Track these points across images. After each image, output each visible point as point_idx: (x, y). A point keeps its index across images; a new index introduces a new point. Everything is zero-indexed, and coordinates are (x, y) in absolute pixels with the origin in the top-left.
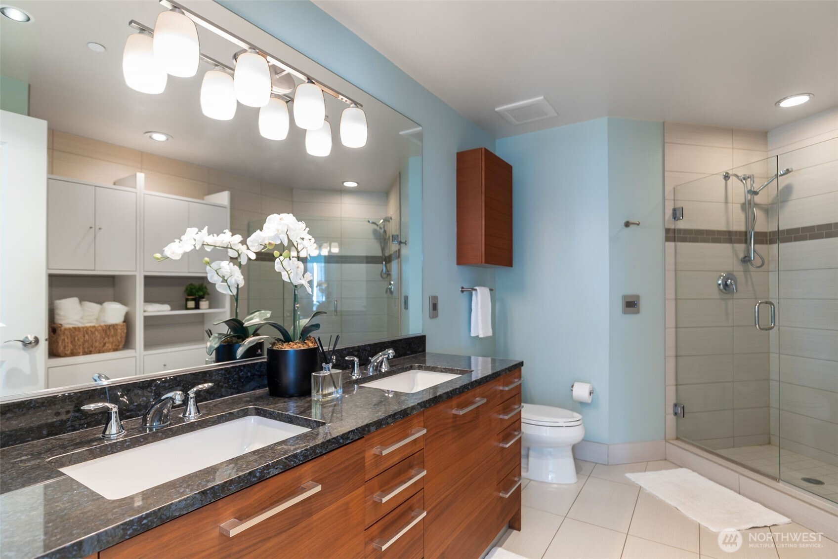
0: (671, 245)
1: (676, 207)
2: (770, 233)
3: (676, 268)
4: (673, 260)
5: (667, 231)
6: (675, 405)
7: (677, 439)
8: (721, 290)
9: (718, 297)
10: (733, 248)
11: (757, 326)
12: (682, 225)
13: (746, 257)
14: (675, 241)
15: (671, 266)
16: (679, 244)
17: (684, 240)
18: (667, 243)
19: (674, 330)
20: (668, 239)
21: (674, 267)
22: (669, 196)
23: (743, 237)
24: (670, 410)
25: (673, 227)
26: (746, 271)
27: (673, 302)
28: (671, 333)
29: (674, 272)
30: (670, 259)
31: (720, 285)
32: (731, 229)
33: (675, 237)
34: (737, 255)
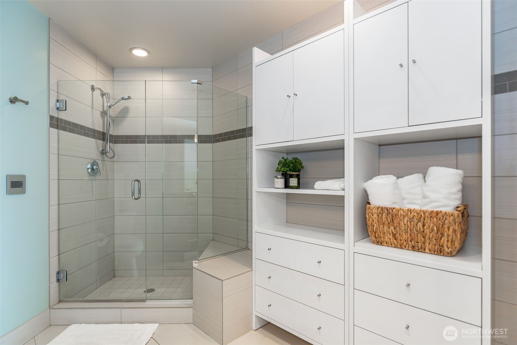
0: (54, 131)
1: (59, 99)
2: (115, 136)
3: (58, 152)
4: (56, 145)
5: (52, 118)
6: (58, 273)
7: (60, 301)
8: (89, 173)
9: (87, 178)
10: (96, 142)
11: (133, 197)
12: (63, 116)
13: (103, 150)
14: (58, 129)
15: (54, 150)
16: (61, 131)
17: (65, 129)
18: (50, 128)
19: (56, 207)
20: (52, 125)
21: (57, 151)
22: (54, 87)
23: (102, 136)
24: (54, 278)
25: (56, 116)
26: (103, 160)
27: (56, 182)
28: (54, 210)
29: (57, 155)
30: (54, 144)
31: (88, 169)
32: (95, 129)
33: (58, 125)
34: (98, 147)
